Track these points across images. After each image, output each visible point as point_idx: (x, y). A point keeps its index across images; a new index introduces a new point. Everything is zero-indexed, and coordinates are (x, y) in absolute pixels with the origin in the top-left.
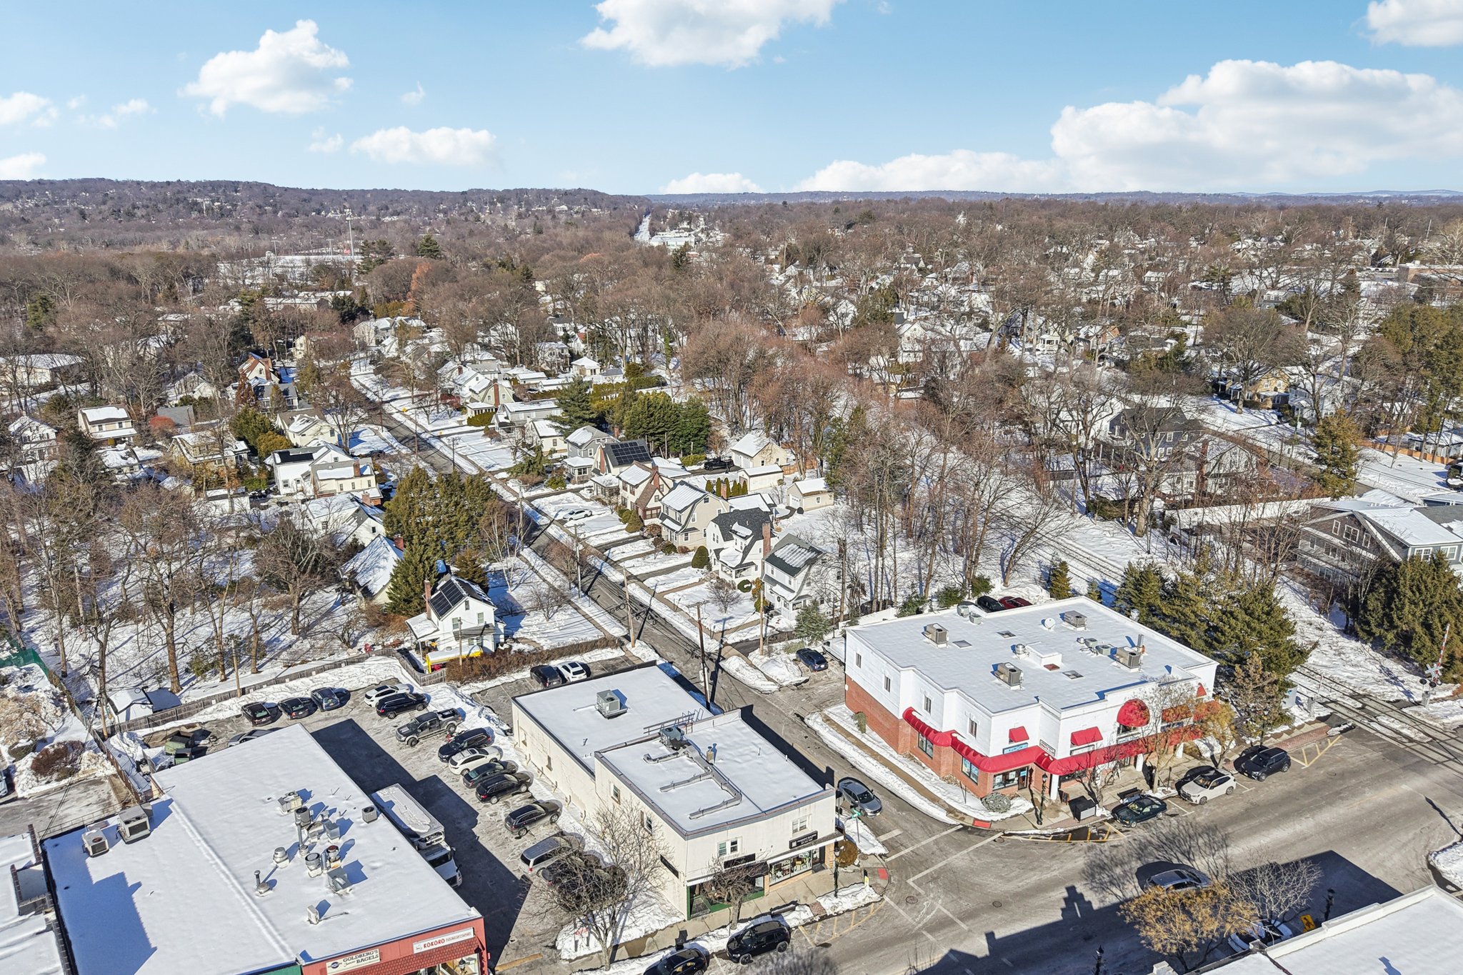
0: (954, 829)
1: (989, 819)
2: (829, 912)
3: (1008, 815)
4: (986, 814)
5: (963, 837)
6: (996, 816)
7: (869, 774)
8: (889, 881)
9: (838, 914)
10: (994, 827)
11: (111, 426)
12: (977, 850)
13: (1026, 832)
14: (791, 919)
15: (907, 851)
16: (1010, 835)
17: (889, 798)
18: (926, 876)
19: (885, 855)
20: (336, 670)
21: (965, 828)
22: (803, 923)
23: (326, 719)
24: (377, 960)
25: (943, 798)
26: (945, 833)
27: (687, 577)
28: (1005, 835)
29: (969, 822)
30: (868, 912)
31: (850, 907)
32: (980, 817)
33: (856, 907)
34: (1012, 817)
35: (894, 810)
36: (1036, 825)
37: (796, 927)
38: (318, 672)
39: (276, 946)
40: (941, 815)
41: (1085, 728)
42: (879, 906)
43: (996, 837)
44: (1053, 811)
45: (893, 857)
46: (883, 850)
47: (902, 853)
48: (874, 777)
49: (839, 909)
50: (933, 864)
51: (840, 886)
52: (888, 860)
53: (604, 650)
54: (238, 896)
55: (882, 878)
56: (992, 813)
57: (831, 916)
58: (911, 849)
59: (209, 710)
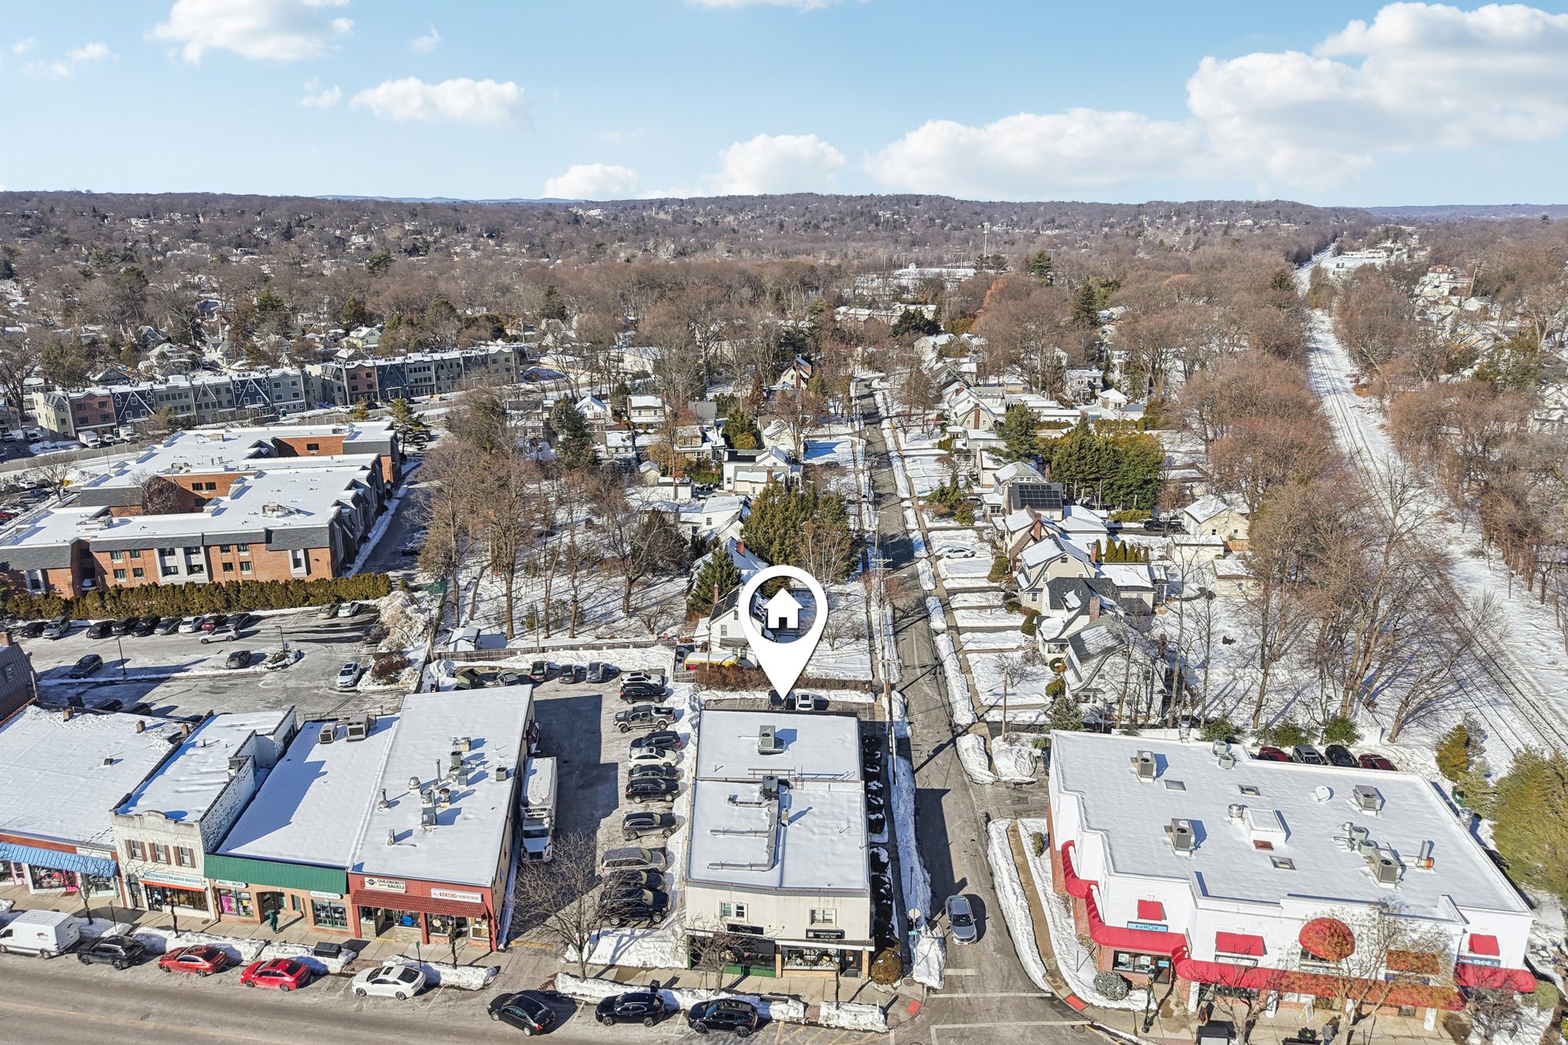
0: (1038, 995)
1: (1090, 1001)
2: (821, 1021)
3: (1115, 1005)
4: (1090, 994)
5: (1039, 1007)
6: (1100, 1001)
7: (1001, 901)
8: (912, 1019)
9: (829, 1027)
10: (1088, 1011)
11: (647, 413)
12: (1038, 1028)
13: (1120, 1033)
14: (777, 1010)
15: (963, 995)
16: (1099, 1028)
17: (1000, 933)
18: (956, 1030)
19: (935, 991)
20: (622, 650)
21: (1053, 997)
22: (788, 1020)
23: (585, 690)
24: (403, 891)
25: (1058, 957)
26: (1024, 994)
27: (1006, 640)
28: (1092, 1026)
29: (1062, 994)
30: (860, 1038)
31: (847, 1026)
32: (1080, 995)
33: (853, 1027)
34: (1120, 1009)
35: (992, 948)
36: (1139, 1030)
37: (778, 1021)
38: (608, 648)
39: (352, 851)
40: (1036, 972)
41: (1240, 933)
42: (877, 1037)
43: (1079, 1023)
44: (1176, 1024)
45: (941, 996)
46: (935, 983)
47: (955, 996)
48: (1003, 907)
49: (833, 1023)
50: (977, 1020)
51: (857, 1000)
52: (934, 996)
53: (853, 692)
54: (367, 805)
55: (908, 1011)
56: (1097, 995)
57: (821, 1025)
58: (969, 995)
59: (513, 658)
